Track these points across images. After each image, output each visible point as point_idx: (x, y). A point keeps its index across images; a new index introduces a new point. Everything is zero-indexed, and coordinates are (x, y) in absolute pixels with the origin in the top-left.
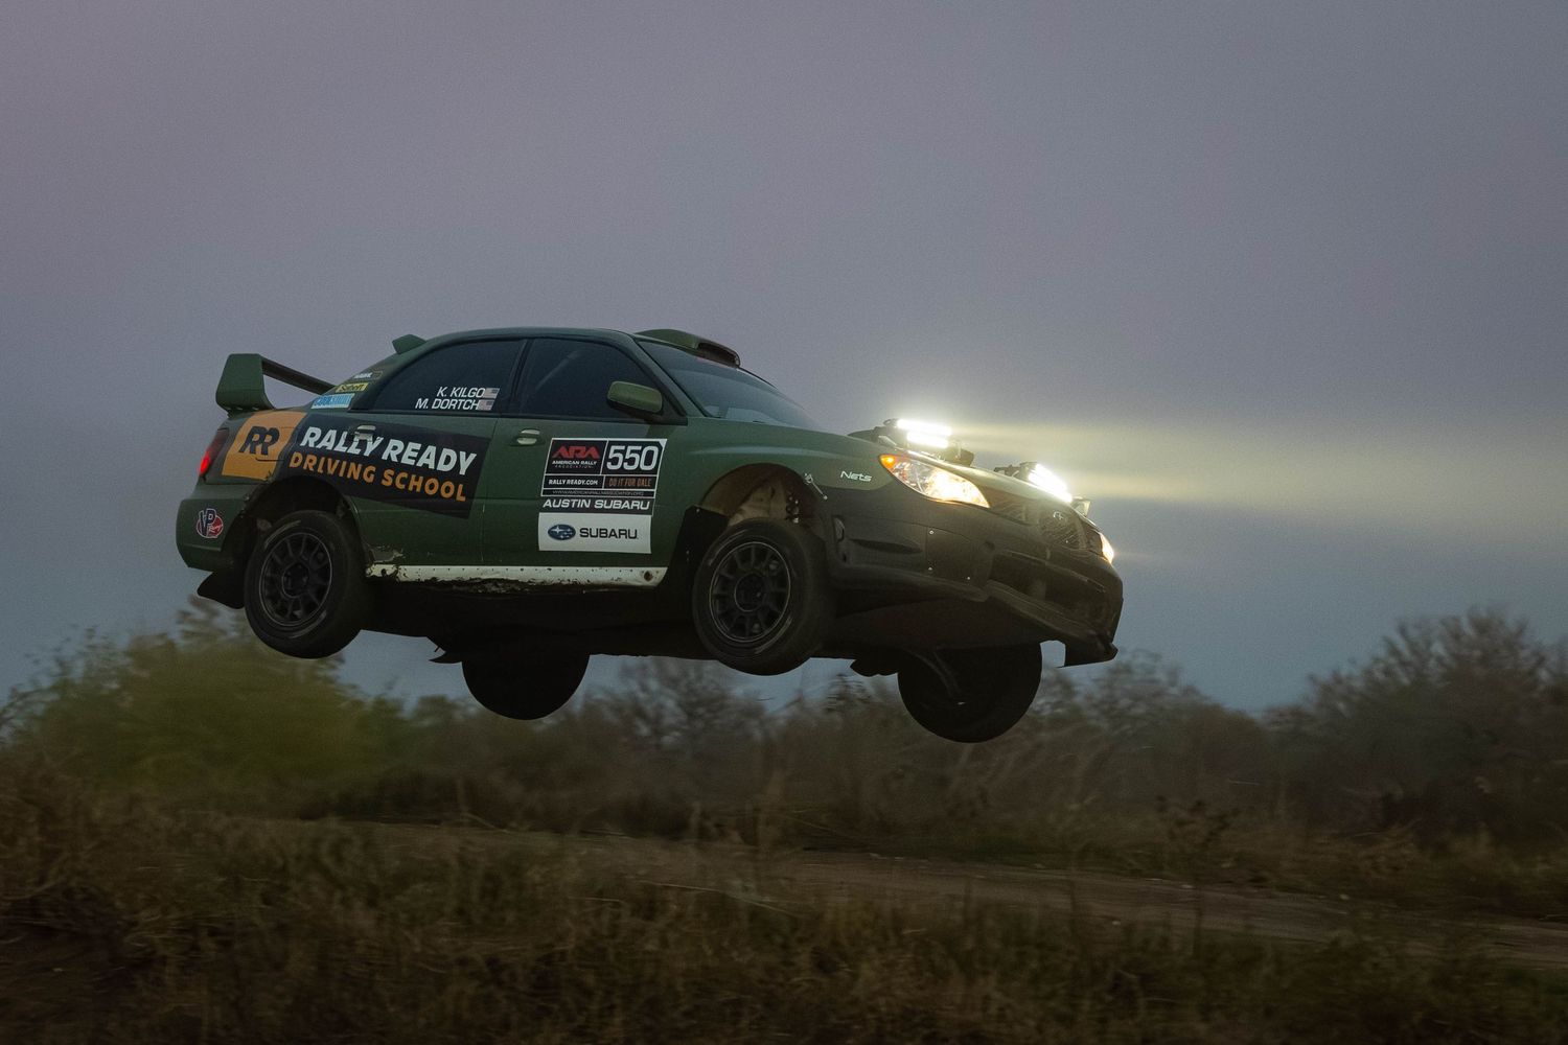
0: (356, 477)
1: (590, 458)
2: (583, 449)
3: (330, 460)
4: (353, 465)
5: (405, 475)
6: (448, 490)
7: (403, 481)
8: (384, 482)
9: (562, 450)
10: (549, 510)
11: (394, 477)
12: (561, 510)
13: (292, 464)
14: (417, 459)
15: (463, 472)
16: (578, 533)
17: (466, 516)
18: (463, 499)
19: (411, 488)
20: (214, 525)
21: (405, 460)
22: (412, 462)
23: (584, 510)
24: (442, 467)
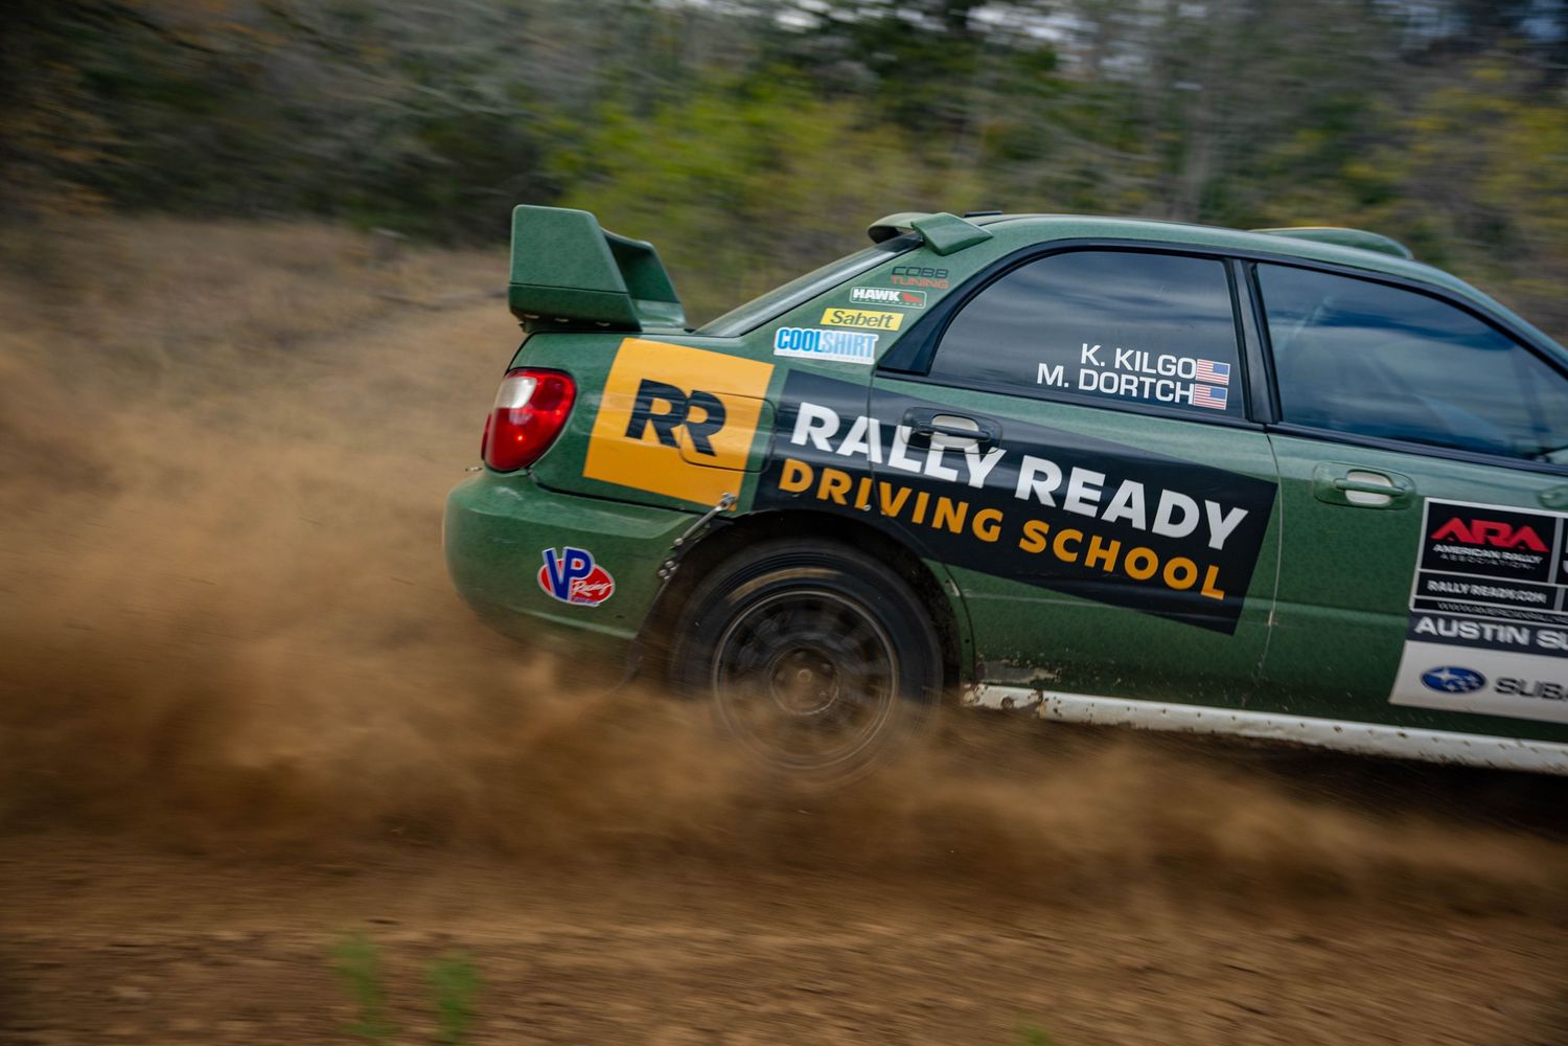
0: (956, 526)
1: (1526, 550)
2: (1504, 528)
3: (885, 488)
4: (944, 504)
5: (1078, 536)
6: (1181, 575)
7: (1070, 545)
8: (1024, 544)
9: (1455, 524)
10: (1426, 637)
11: (1050, 538)
12: (1458, 641)
13: (786, 484)
14: (1103, 505)
15: (1217, 542)
16: (1492, 683)
17: (1229, 629)
18: (1219, 596)
19: (1090, 562)
20: (590, 582)
21: (1072, 505)
22: (1091, 511)
23: (1514, 647)
24: (1162, 526)
